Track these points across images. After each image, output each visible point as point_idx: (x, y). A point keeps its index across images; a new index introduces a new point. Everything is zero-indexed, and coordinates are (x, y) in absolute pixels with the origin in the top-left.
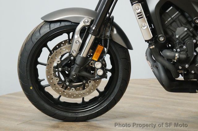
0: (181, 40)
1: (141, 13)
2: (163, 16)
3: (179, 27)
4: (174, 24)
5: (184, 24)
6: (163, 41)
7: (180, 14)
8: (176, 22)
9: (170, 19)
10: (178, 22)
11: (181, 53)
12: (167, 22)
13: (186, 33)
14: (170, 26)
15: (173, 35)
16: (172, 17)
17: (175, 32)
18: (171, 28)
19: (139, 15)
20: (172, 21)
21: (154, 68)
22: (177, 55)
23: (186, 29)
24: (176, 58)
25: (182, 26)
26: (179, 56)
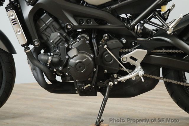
0: (55, 44)
1: (15, 19)
2: (38, 22)
3: (53, 32)
4: (48, 30)
5: (57, 30)
6: (38, 45)
7: (53, 20)
8: (50, 27)
9: (44, 25)
10: (52, 28)
11: (55, 56)
12: (41, 28)
13: (59, 38)
14: (44, 31)
15: (48, 40)
16: (46, 23)
17: (49, 37)
18: (46, 33)
19: (14, 21)
20: (46, 27)
21: (33, 71)
22: (50, 58)
23: (59, 34)
24: (49, 61)
25: (55, 31)
26: (52, 60)
